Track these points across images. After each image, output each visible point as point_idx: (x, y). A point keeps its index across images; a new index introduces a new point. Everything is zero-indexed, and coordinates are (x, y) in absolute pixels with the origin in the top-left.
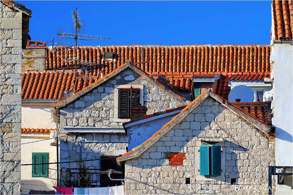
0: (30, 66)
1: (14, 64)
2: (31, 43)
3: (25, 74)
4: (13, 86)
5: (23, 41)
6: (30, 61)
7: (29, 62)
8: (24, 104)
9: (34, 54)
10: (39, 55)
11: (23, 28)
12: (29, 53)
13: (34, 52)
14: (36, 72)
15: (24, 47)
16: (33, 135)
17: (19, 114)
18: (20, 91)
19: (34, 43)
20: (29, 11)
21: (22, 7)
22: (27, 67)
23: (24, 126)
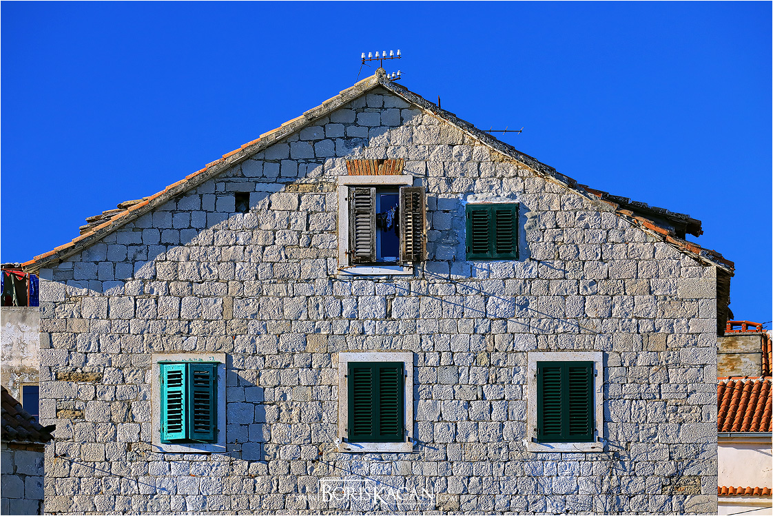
0: (733, 369)
1: (703, 366)
2: (733, 324)
3: (724, 385)
4: (701, 406)
5: (718, 322)
6: (732, 359)
7: (731, 362)
8: (724, 441)
9: (741, 345)
10: (750, 348)
11: (719, 296)
12: (730, 344)
13: (740, 342)
14: (743, 380)
15: (720, 333)
16: (740, 499)
17: (713, 460)
18: (714, 417)
19: (739, 324)
20: (730, 264)
21: (717, 258)
22: (727, 371)
23: (723, 482)
